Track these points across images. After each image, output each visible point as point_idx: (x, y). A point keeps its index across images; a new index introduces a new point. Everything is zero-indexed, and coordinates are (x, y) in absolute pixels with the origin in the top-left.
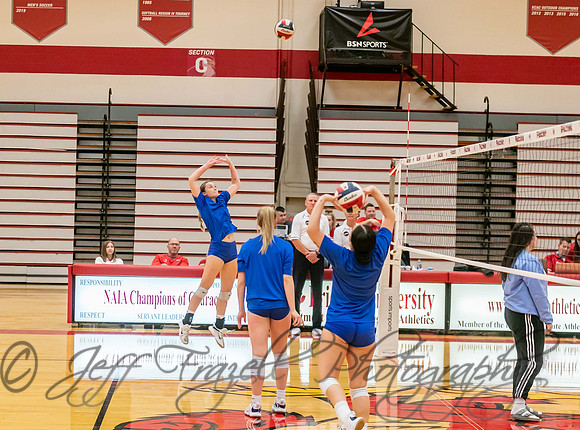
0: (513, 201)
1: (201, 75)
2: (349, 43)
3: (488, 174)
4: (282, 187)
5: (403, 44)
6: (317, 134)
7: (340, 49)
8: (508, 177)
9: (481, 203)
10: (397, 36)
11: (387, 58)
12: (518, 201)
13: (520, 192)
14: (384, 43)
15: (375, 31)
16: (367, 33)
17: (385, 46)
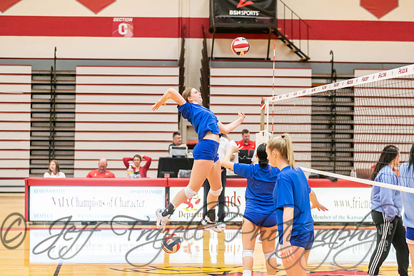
0: (352, 126)
1: (123, 36)
2: (231, 12)
3: (333, 107)
5: (271, 12)
6: (209, 79)
7: (225, 16)
8: (348, 109)
9: (329, 129)
10: (267, 6)
11: (259, 23)
12: (355, 127)
13: (357, 120)
14: (257, 12)
15: (250, 3)
16: (244, 5)
17: (258, 14)
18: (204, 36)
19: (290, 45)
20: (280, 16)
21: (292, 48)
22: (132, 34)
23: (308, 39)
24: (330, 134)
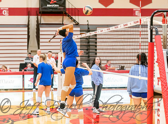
0: (96, 50)
1: (5, 15)
2: (48, 5)
3: (89, 42)
4: (29, 48)
5: (64, 5)
6: (39, 32)
7: (45, 7)
8: (94, 43)
9: (87, 51)
10: (62, 3)
11: (59, 9)
12: (97, 50)
13: (98, 47)
14: (58, 5)
15: (55, 2)
16: (53, 2)
17: (58, 6)
18: (37, 15)
19: (71, 18)
20: (67, 7)
21: (72, 19)
22: (8, 14)
23: (78, 16)
24: (88, 53)
